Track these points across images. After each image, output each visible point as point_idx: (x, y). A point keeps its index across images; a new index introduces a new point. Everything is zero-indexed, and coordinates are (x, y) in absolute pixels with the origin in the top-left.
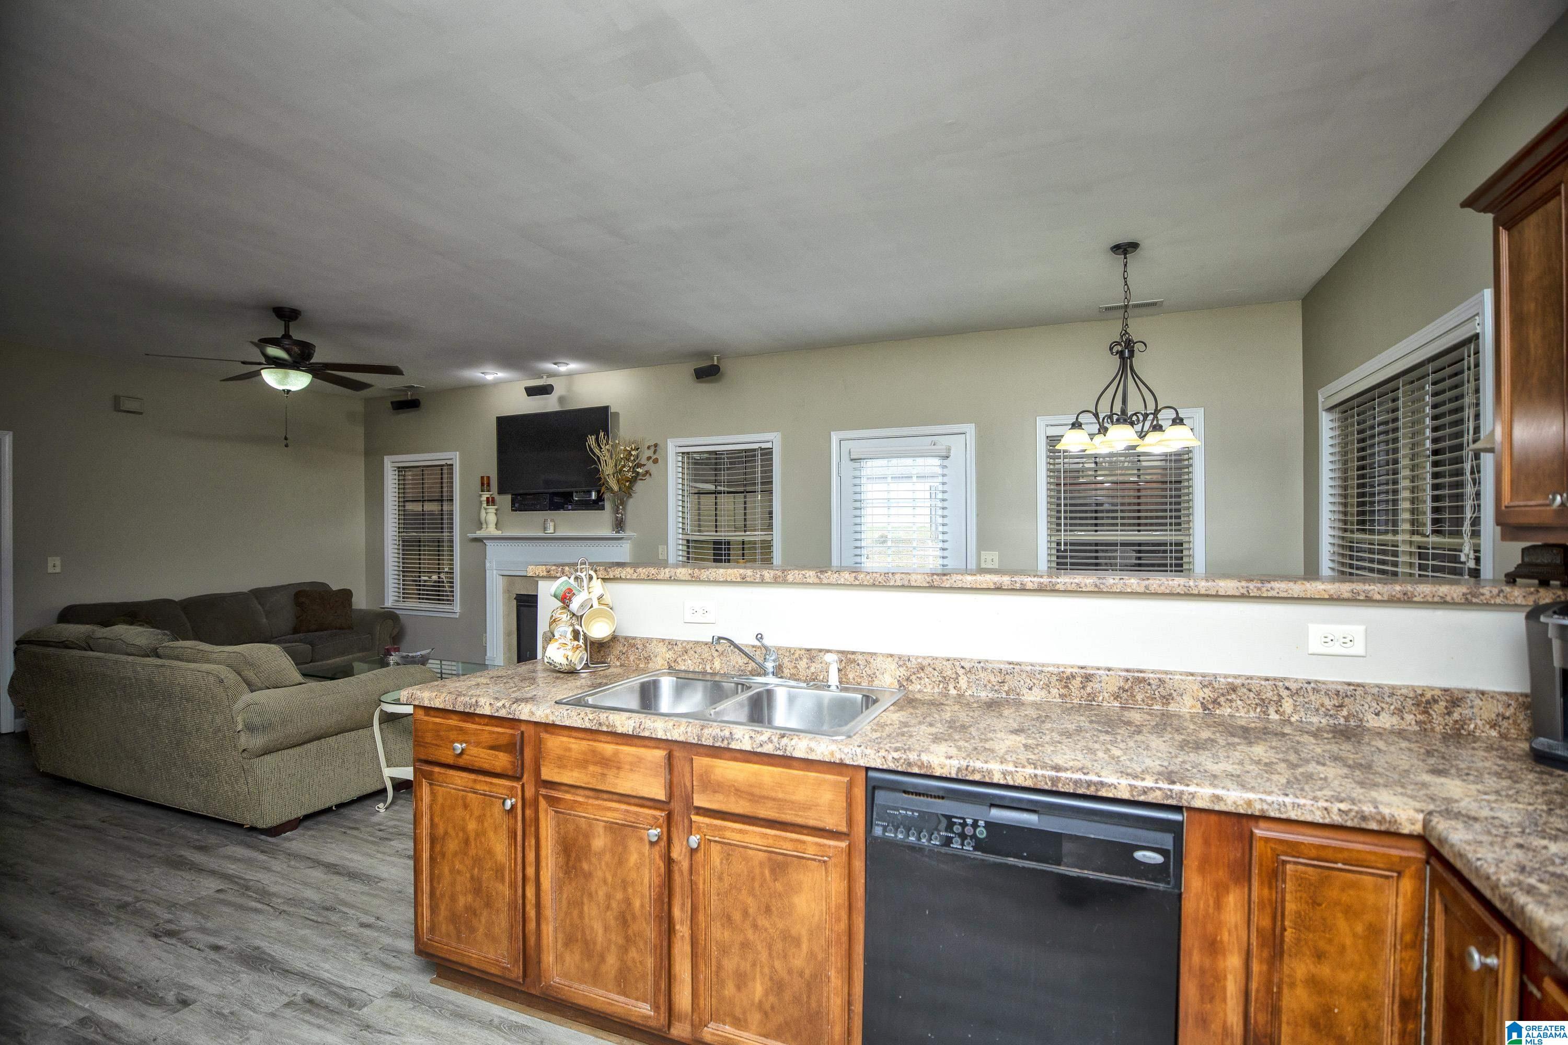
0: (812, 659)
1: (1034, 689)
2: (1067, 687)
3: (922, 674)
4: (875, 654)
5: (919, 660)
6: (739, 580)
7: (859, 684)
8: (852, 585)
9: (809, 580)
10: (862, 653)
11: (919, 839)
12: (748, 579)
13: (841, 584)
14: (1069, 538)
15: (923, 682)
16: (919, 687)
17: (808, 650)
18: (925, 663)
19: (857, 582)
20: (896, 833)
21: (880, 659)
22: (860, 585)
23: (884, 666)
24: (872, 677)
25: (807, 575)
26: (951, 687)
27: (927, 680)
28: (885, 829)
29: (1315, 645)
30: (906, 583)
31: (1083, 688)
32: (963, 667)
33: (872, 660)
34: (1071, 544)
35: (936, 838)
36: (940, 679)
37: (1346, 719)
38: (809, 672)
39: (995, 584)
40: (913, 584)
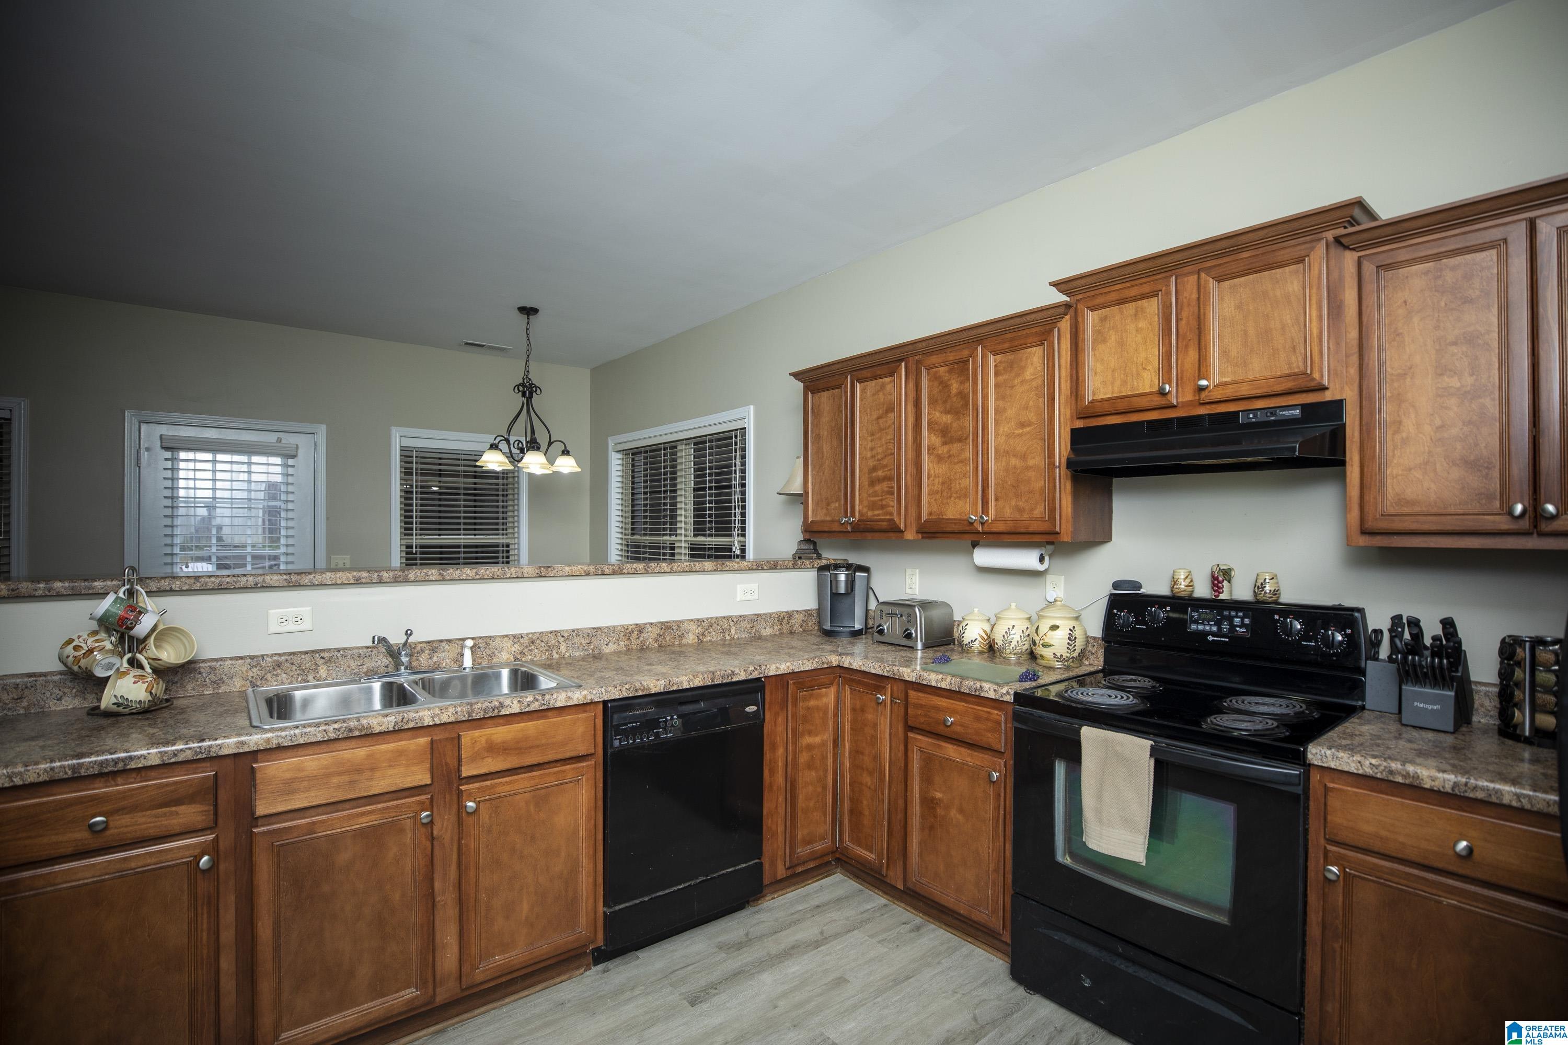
0: (434, 651)
1: (610, 644)
2: (629, 639)
3: (533, 647)
4: (492, 637)
5: (530, 636)
6: (352, 581)
7: (480, 664)
8: (473, 579)
9: (431, 578)
10: (480, 638)
11: (642, 739)
12: (364, 581)
13: (463, 579)
14: (418, 541)
15: (533, 653)
16: (530, 657)
17: (429, 642)
18: (535, 637)
19: (478, 577)
20: (627, 741)
21: (498, 639)
22: (481, 579)
23: (502, 645)
24: (491, 656)
25: (430, 573)
26: (554, 653)
27: (536, 651)
28: (620, 741)
29: (740, 597)
30: (520, 575)
31: (638, 638)
32: (563, 636)
33: (491, 642)
34: (422, 547)
35: (651, 736)
36: (546, 648)
37: (755, 633)
38: (431, 662)
39: (585, 571)
40: (526, 575)
